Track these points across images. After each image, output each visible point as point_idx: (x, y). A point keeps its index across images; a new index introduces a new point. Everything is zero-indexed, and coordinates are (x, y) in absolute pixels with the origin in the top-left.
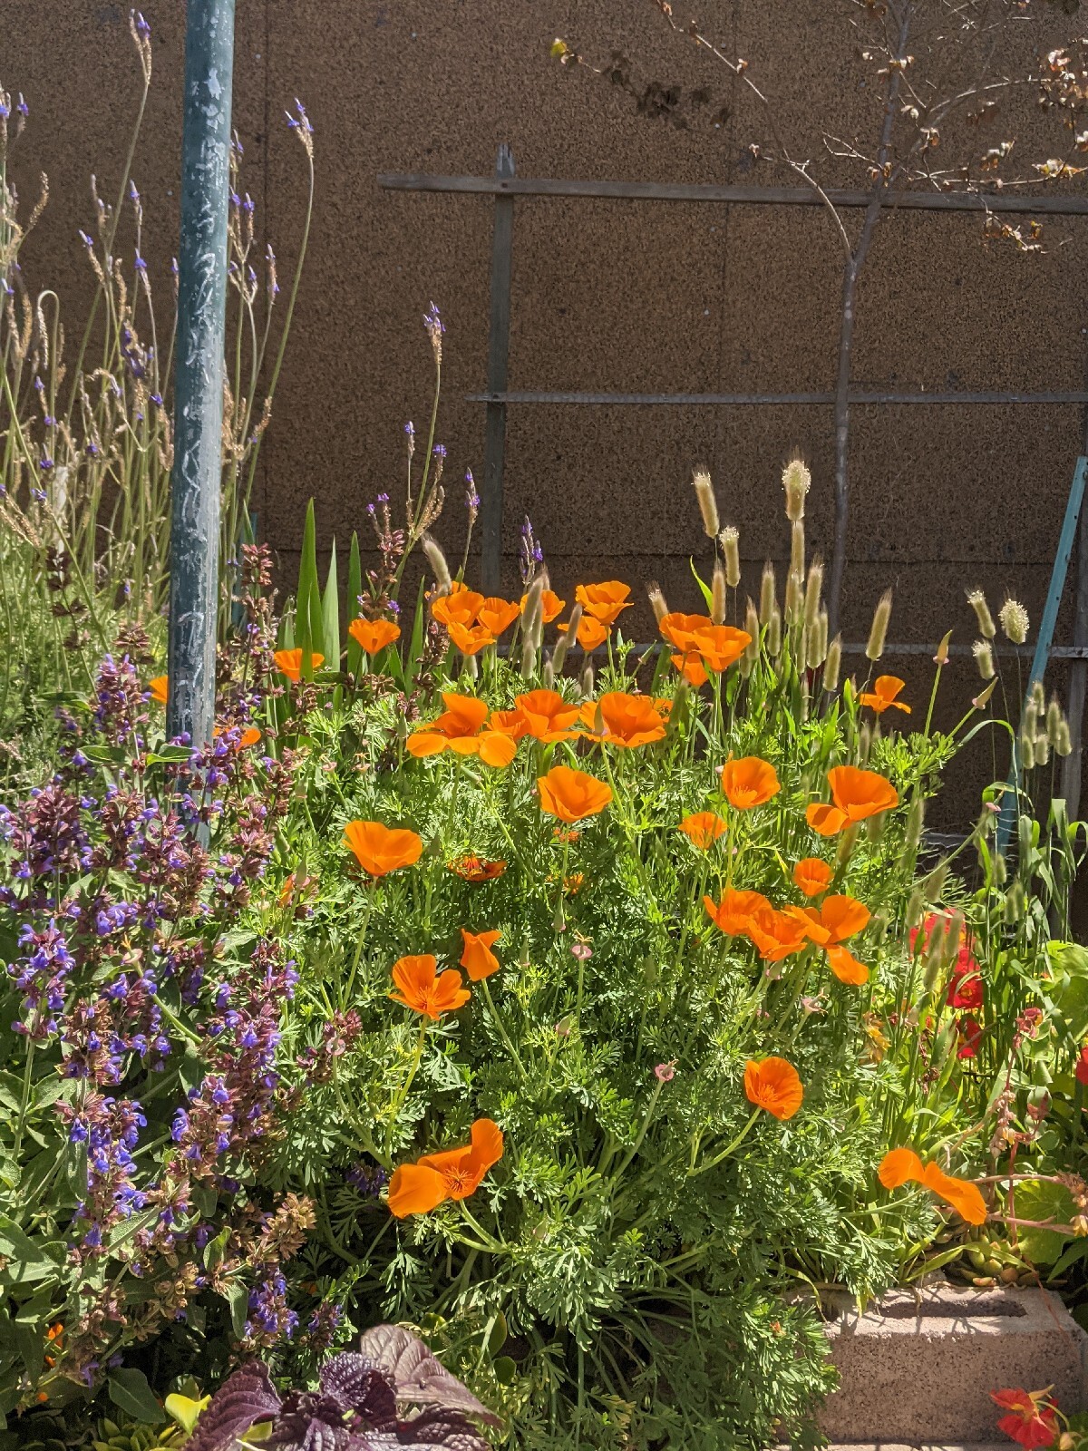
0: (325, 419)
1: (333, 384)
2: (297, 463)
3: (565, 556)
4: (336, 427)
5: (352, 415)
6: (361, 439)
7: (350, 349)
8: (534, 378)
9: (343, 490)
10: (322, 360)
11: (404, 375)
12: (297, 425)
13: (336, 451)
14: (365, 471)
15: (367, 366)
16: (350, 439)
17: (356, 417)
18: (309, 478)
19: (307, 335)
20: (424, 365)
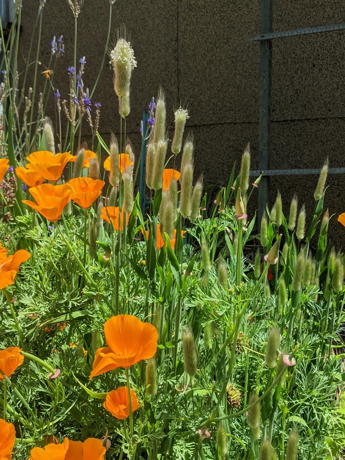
0: (202, 60)
1: (206, 42)
2: (191, 84)
3: (316, 119)
4: (207, 64)
5: (214, 57)
6: (218, 68)
7: (214, 23)
8: (301, 24)
9: (210, 95)
10: (201, 31)
11: (238, 33)
12: (191, 65)
13: (207, 75)
14: (220, 84)
15: (221, 31)
16: (213, 69)
17: (216, 57)
18: (196, 90)
19: (195, 19)
20: (247, 26)
